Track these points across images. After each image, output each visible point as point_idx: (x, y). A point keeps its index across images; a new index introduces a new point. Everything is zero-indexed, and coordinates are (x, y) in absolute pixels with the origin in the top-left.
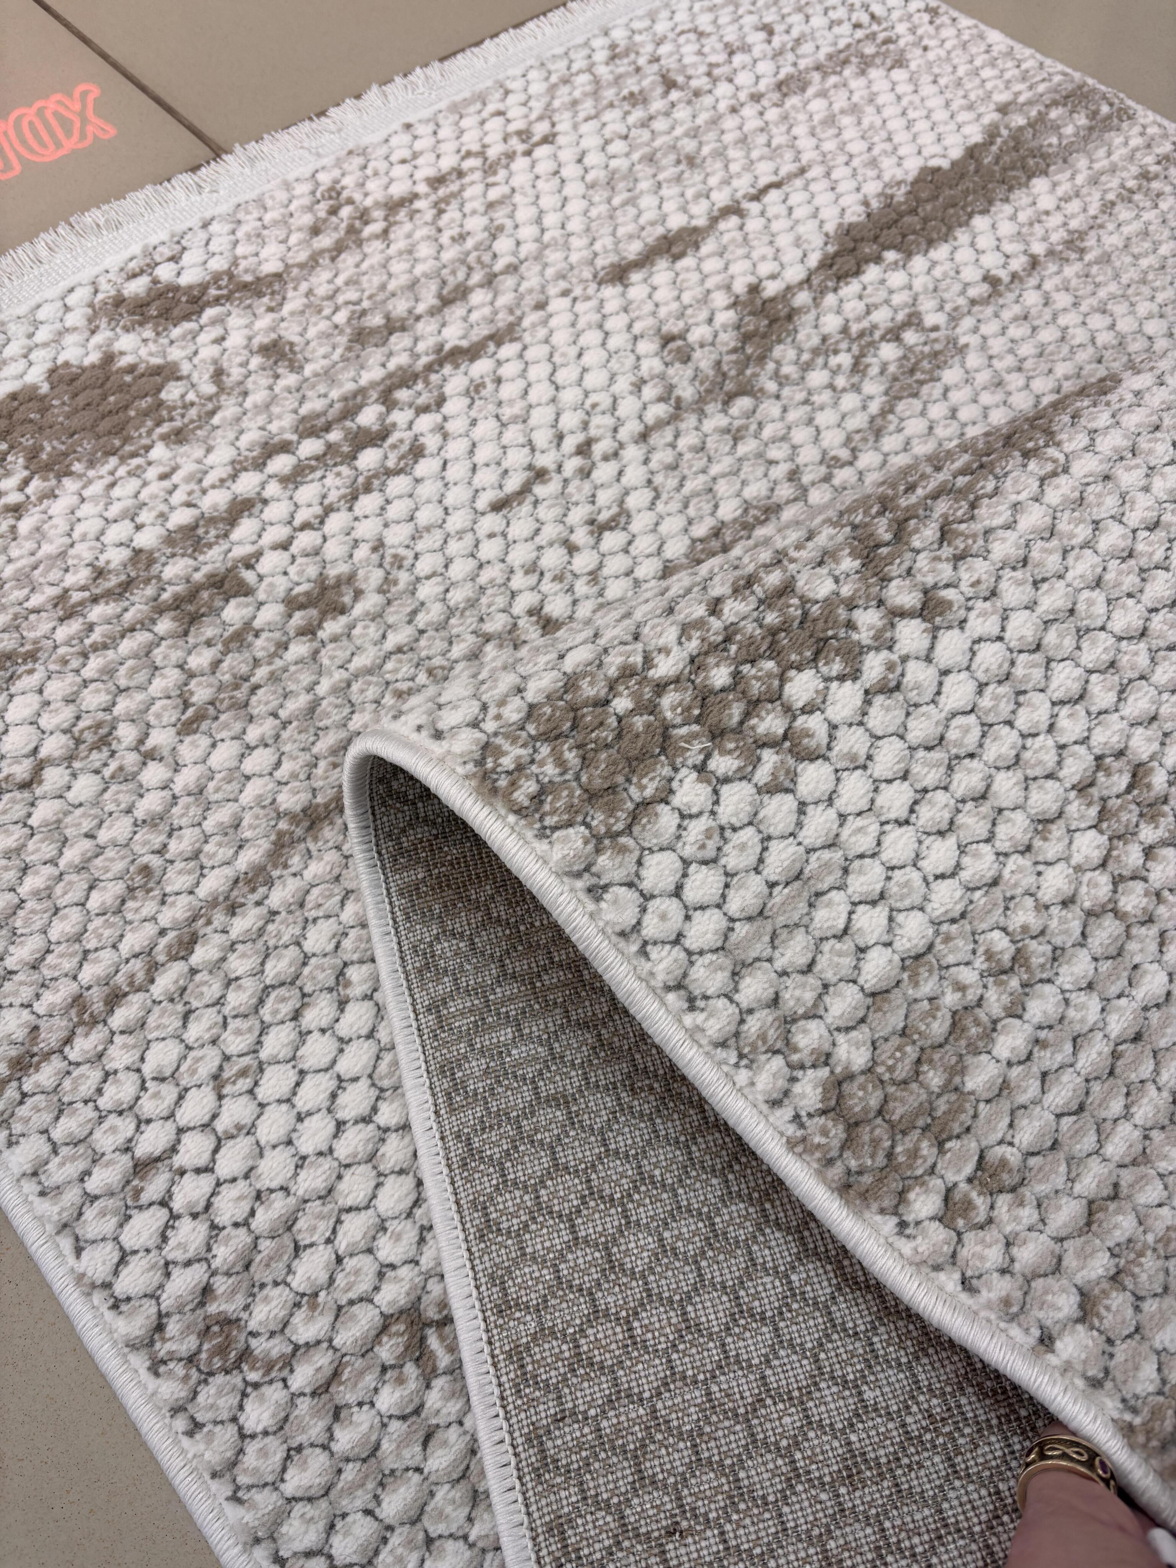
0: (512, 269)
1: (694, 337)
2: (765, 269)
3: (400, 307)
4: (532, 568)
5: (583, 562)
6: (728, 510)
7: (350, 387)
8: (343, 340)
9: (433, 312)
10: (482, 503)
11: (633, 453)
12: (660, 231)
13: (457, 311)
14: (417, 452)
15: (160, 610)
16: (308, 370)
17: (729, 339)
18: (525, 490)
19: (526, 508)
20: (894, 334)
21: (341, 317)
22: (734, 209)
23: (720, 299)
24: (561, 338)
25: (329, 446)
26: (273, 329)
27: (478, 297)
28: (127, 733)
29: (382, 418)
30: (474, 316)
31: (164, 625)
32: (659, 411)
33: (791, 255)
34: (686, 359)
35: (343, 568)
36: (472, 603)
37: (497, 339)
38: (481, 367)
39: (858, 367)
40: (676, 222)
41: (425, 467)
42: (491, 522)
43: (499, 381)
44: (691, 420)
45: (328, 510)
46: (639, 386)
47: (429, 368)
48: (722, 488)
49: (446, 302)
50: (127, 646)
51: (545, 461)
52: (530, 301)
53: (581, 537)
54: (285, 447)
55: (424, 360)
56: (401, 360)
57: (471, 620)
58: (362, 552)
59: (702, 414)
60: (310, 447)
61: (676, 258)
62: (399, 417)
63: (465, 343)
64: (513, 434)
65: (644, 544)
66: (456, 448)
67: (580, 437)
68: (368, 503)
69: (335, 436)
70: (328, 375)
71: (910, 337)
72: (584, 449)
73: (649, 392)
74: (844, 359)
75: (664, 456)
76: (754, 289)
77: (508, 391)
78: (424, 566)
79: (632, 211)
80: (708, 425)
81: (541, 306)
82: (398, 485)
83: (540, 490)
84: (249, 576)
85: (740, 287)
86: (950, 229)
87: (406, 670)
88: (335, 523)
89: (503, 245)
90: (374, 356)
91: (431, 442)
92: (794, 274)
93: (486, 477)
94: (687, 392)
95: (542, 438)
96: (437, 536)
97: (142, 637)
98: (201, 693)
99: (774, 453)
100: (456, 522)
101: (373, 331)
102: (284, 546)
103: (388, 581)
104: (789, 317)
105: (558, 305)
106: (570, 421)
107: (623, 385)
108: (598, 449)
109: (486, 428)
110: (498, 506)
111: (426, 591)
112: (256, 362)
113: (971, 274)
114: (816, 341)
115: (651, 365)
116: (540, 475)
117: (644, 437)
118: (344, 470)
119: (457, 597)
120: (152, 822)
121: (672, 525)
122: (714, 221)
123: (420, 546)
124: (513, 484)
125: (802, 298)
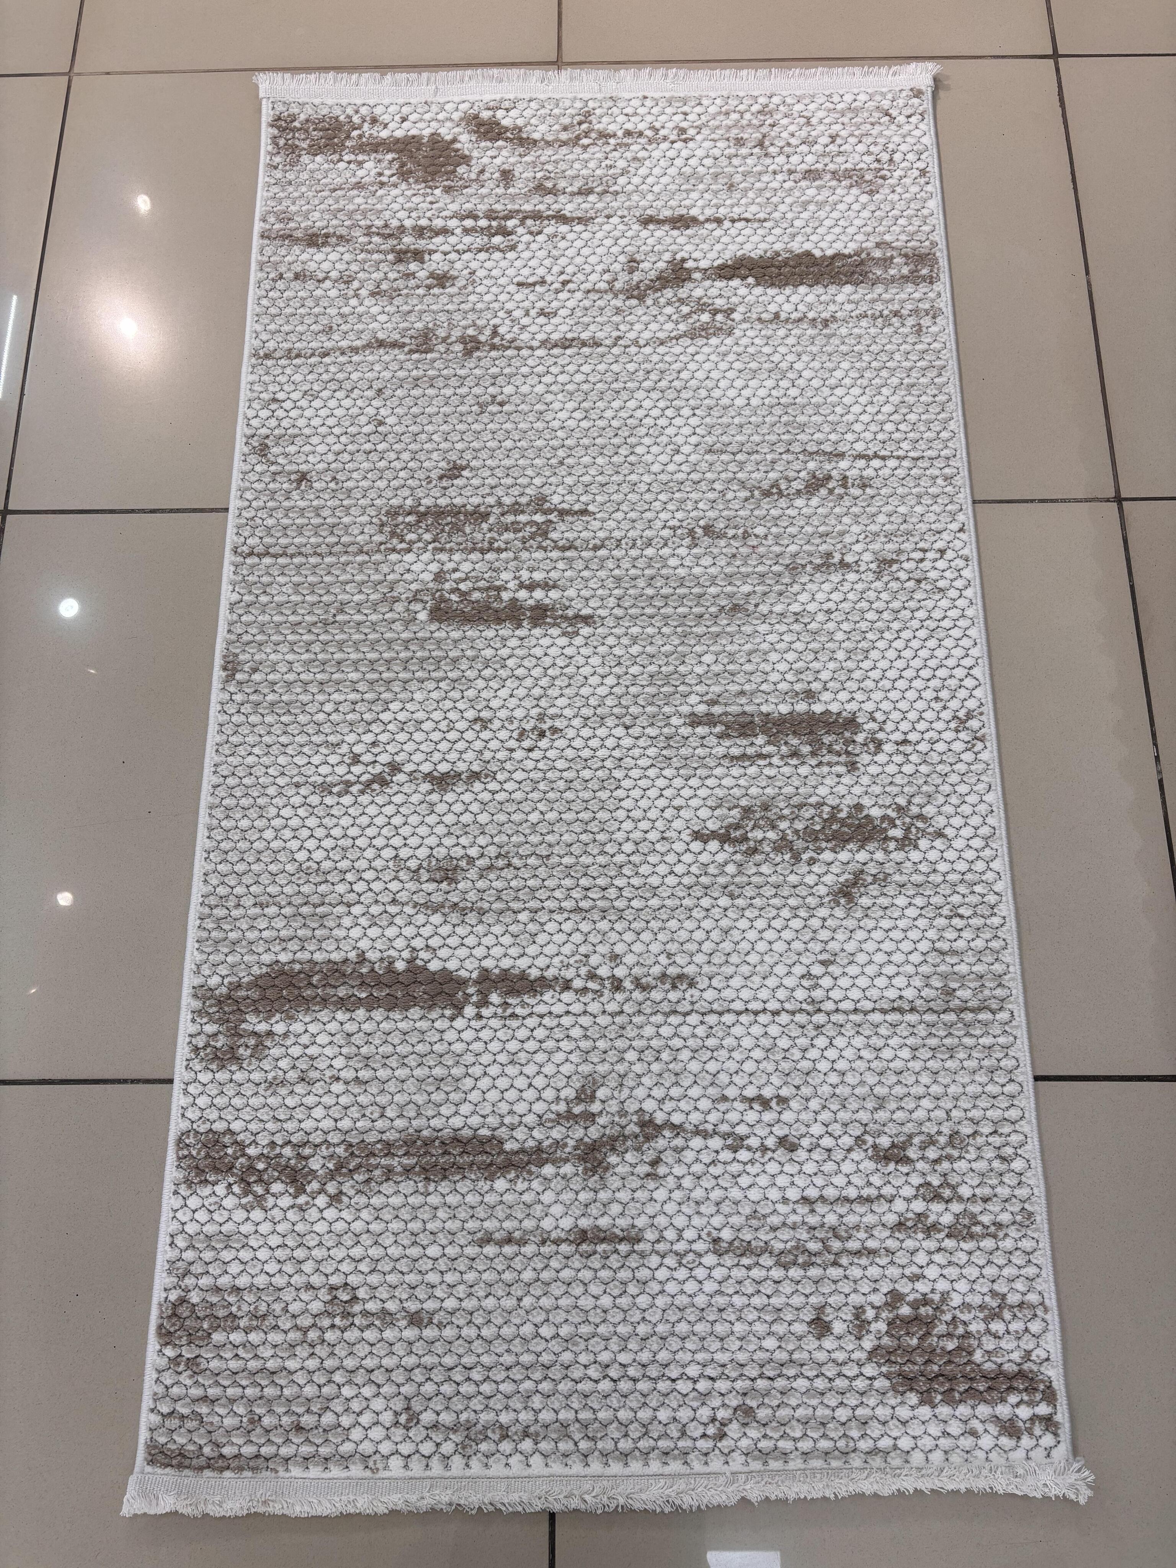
0: (617, 193)
1: (642, 266)
2: (695, 255)
3: (562, 184)
4: (509, 312)
5: (525, 321)
6: (584, 336)
7: (517, 207)
8: (532, 185)
9: (573, 194)
10: (515, 280)
11: (579, 295)
12: (683, 211)
13: (579, 199)
14: (513, 248)
15: (392, 251)
16: (511, 190)
17: (653, 275)
18: (534, 284)
19: (527, 291)
20: (715, 312)
21: (539, 175)
22: (719, 221)
23: (667, 256)
24: (599, 235)
25: (490, 226)
26: (514, 165)
27: (592, 198)
28: (356, 284)
29: (515, 226)
30: (583, 206)
31: (390, 257)
32: (603, 286)
33: (712, 255)
34: (631, 272)
35: (456, 273)
36: (481, 311)
37: (580, 220)
38: (564, 228)
39: (686, 317)
40: (694, 212)
41: (511, 255)
42: (512, 288)
43: (563, 238)
44: (610, 296)
45: (469, 250)
46: (605, 271)
47: (548, 218)
48: (592, 328)
49: (580, 193)
50: (376, 256)
51: (549, 279)
52: (606, 212)
53: (533, 313)
54: (476, 218)
55: (550, 213)
56: (542, 207)
57: (475, 316)
58: (466, 272)
59: (616, 296)
60: (483, 223)
61: (673, 228)
62: (520, 230)
63: (568, 215)
64: (547, 262)
65: (548, 328)
66: (527, 254)
67: (568, 278)
68: (482, 256)
69: (494, 224)
70: (513, 198)
71: (719, 317)
72: (565, 283)
73: (606, 277)
74: (685, 309)
75: (587, 303)
76: (684, 260)
77: (563, 244)
78: (479, 289)
79: (685, 195)
80: (614, 302)
81: (608, 217)
82: (497, 255)
83: (538, 288)
84: (427, 257)
85: (678, 257)
86: (786, 284)
87: (443, 319)
88: (467, 256)
89: (622, 180)
90: (536, 199)
91: (521, 247)
92: (703, 264)
93: (526, 272)
94: (618, 285)
95: (556, 269)
96: (493, 281)
97: (382, 257)
98: (384, 286)
99: (622, 327)
100: (502, 281)
101: (545, 189)
102: (446, 254)
103: (465, 287)
104: (684, 280)
105: (615, 220)
106: (570, 270)
107: (599, 268)
108: (571, 286)
109: (541, 254)
110: (520, 284)
111: (472, 298)
112: (497, 175)
113: (773, 308)
114: (684, 296)
115: (617, 267)
116: (543, 282)
117: (589, 291)
118: (486, 239)
119: (479, 306)
120: (342, 316)
121: (564, 328)
122: (708, 220)
123: (485, 282)
124: (531, 280)
125: (697, 275)
